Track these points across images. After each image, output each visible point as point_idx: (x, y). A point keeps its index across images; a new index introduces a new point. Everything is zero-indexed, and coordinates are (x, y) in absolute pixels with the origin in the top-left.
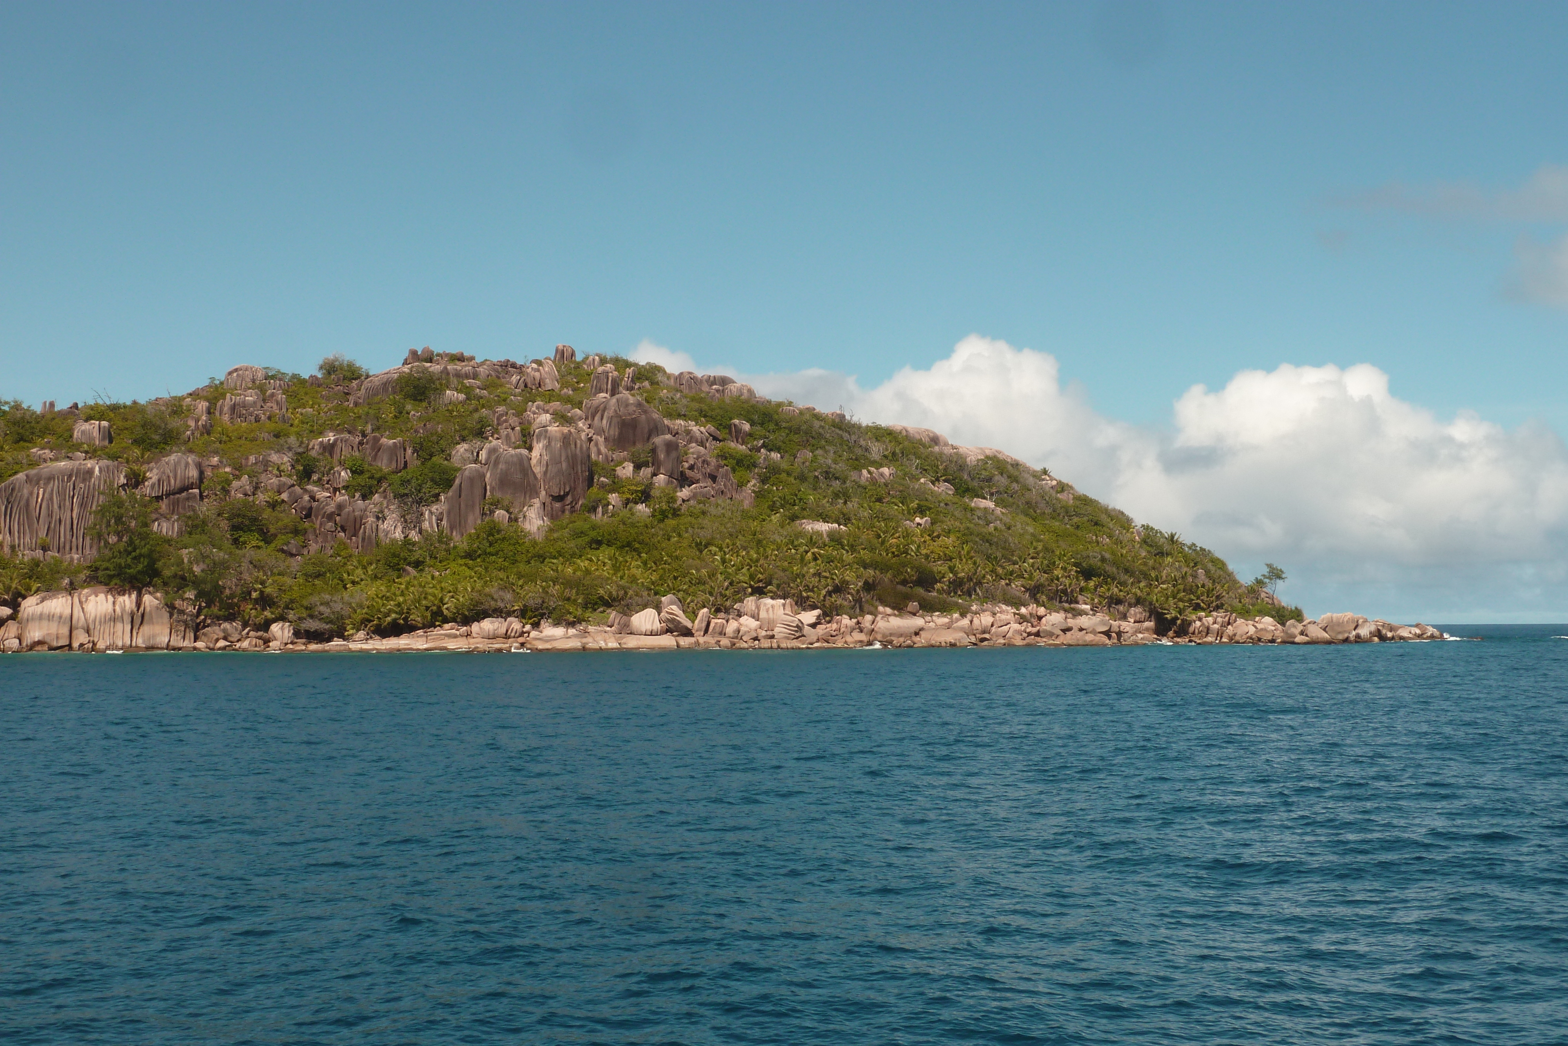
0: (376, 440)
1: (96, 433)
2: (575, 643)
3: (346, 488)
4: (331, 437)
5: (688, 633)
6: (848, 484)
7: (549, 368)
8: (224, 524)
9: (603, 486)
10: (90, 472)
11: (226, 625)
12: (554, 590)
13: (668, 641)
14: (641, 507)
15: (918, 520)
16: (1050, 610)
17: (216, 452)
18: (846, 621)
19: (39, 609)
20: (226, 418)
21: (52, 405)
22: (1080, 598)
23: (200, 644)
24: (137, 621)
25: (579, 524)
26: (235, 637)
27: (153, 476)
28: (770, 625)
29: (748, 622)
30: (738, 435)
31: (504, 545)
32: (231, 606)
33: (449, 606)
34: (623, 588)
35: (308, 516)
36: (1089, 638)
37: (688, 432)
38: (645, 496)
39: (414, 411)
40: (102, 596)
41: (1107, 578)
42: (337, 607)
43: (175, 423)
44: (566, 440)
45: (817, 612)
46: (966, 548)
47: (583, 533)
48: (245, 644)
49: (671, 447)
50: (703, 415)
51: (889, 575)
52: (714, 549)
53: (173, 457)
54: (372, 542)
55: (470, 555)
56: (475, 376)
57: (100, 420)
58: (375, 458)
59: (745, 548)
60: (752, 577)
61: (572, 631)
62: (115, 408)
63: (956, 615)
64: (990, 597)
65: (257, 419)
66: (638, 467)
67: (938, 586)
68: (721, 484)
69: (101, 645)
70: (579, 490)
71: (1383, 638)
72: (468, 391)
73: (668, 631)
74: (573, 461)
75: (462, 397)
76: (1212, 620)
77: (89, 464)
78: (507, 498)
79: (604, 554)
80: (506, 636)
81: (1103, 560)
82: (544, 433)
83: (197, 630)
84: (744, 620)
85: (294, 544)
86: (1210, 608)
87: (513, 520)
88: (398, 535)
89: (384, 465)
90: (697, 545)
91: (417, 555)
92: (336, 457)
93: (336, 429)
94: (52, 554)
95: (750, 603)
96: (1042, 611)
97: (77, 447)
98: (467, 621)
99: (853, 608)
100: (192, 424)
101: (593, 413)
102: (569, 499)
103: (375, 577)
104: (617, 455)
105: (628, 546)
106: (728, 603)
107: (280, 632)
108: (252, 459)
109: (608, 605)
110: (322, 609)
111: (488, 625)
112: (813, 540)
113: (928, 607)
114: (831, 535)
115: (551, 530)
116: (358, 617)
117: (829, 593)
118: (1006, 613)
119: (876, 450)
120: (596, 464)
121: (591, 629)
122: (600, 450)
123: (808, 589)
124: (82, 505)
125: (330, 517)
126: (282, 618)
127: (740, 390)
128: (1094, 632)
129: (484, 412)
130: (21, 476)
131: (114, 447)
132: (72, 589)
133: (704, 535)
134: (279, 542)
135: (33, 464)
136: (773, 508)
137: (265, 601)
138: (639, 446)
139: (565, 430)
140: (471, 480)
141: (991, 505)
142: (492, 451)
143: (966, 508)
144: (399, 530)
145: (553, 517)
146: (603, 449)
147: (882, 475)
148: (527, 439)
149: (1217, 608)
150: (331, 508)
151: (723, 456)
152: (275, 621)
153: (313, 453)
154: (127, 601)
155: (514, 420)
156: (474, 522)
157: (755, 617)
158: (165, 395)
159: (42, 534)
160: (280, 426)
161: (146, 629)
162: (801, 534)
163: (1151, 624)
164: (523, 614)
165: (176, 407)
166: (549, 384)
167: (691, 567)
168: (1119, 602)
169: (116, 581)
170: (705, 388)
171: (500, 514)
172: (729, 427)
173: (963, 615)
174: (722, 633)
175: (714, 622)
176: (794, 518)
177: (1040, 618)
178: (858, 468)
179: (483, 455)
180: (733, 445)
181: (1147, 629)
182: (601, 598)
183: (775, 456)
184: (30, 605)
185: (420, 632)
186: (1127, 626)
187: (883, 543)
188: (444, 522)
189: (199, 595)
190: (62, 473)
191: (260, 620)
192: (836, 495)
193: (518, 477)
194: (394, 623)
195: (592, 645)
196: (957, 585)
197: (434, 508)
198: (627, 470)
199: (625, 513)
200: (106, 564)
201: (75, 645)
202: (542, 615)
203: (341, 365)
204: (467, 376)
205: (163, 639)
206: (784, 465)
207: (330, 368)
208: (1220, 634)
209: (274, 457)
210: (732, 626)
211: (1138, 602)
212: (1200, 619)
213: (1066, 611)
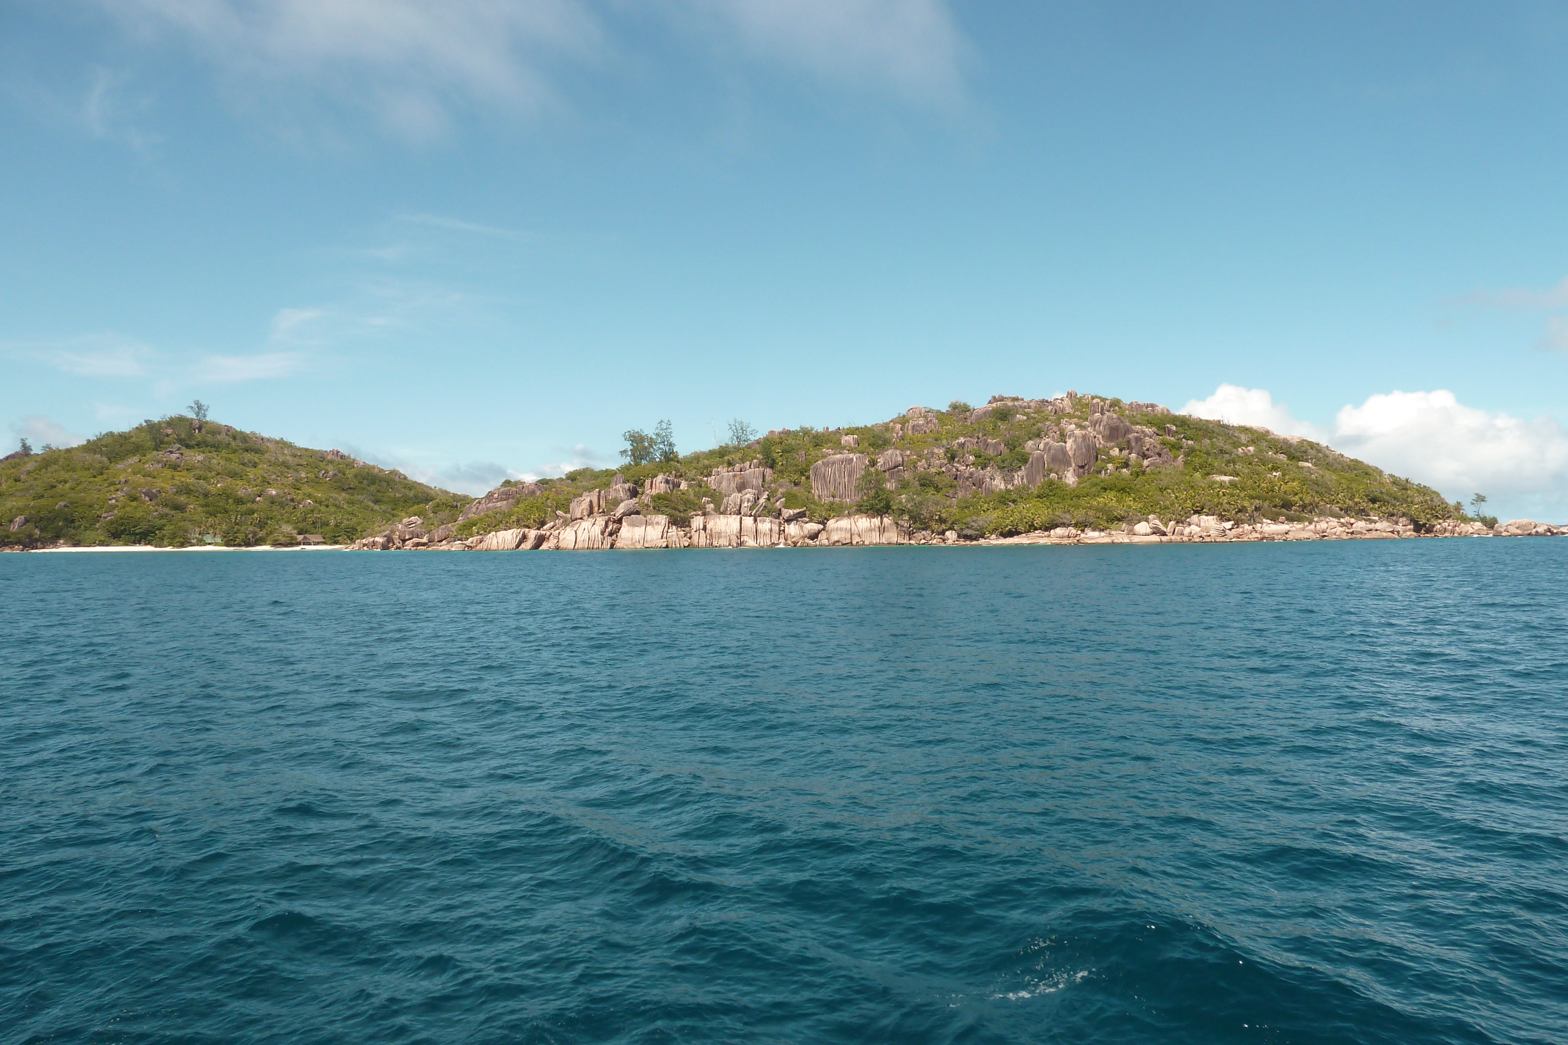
0: (986, 440)
1: (852, 441)
2: (1107, 540)
3: (973, 464)
4: (962, 440)
5: (1164, 534)
6: (1233, 456)
7: (1067, 402)
8: (917, 483)
9: (1103, 460)
10: (852, 460)
11: (924, 532)
12: (1091, 513)
13: (1155, 538)
14: (1124, 470)
15: (1274, 474)
16: (1358, 520)
17: (909, 449)
18: (1246, 526)
19: (836, 525)
20: (910, 432)
21: (827, 428)
22: (1371, 513)
23: (912, 542)
24: (882, 530)
25: (1094, 480)
26: (929, 538)
27: (881, 461)
28: (1207, 529)
29: (1194, 529)
30: (1169, 432)
31: (1058, 491)
32: (925, 523)
33: (1037, 522)
34: (1126, 511)
35: (956, 479)
36: (1385, 534)
37: (1143, 432)
38: (1126, 465)
39: (1002, 426)
40: (864, 519)
41: (1385, 502)
42: (980, 523)
43: (888, 435)
44: (1084, 437)
45: (1232, 522)
46: (1305, 487)
47: (1096, 484)
48: (934, 542)
49: (1138, 439)
50: (1150, 423)
51: (1267, 502)
52: (1169, 491)
53: (890, 452)
54: (989, 491)
55: (1038, 497)
56: (1029, 407)
57: (853, 434)
58: (986, 449)
59: (1185, 490)
60: (1193, 505)
61: (1103, 534)
62: (857, 429)
63: (1307, 523)
64: (1322, 514)
65: (925, 433)
66: (1121, 450)
67: (1294, 508)
68: (1165, 457)
69: (867, 543)
70: (1092, 463)
71: (1552, 533)
72: (1027, 414)
73: (1154, 533)
74: (1088, 448)
75: (1025, 418)
76: (1448, 524)
77: (851, 456)
78: (1056, 467)
79: (1111, 494)
80: (1069, 537)
81: (1381, 493)
82: (1072, 434)
83: (911, 535)
84: (1192, 527)
85: (952, 491)
86: (1444, 518)
87: (1060, 478)
88: (1002, 487)
89: (991, 452)
90: (1160, 489)
91: (1014, 496)
92: (965, 450)
93: (964, 436)
94: (837, 500)
95: (1195, 518)
96: (1352, 520)
97: (844, 448)
98: (1047, 529)
99: (1250, 520)
100: (895, 435)
101: (1094, 424)
102: (1087, 467)
103: (995, 509)
104: (1109, 444)
105: (1123, 490)
106: (1183, 518)
107: (951, 535)
108: (926, 452)
109: (1119, 520)
110: (973, 524)
111: (1059, 531)
112: (1222, 485)
113: (1291, 519)
114: (1230, 482)
115: (1079, 483)
116: (992, 526)
117: (1236, 513)
118: (1334, 522)
119: (1244, 438)
120: (1099, 449)
121: (1113, 532)
122: (1100, 442)
123: (1224, 511)
124: (849, 476)
125: (967, 479)
126: (951, 529)
127: (1162, 410)
128: (1385, 531)
129: (1040, 425)
130: (820, 462)
131: (860, 448)
132: (849, 515)
133: (1163, 484)
134: (944, 490)
135: (824, 457)
136: (1195, 469)
137: (941, 521)
138: (1120, 439)
139: (1084, 432)
140: (1037, 459)
141: (1310, 465)
142: (1046, 444)
143: (1298, 467)
144: (1003, 484)
145: (1079, 476)
146: (1102, 442)
147: (1249, 451)
148: (1063, 437)
149: (1448, 518)
150: (967, 475)
151: (1164, 443)
152: (947, 530)
153: (955, 448)
154: (876, 521)
155: (1055, 429)
156: (1040, 480)
157: (1198, 525)
158: (881, 422)
159: (832, 489)
160: (936, 435)
161: (886, 534)
162: (1215, 482)
163: (1412, 527)
164: (1076, 526)
165: (886, 427)
166: (1068, 410)
167: (1160, 500)
168: (1393, 515)
169: (870, 512)
170: (1144, 409)
171: (1053, 475)
172: (1164, 428)
173: (1310, 523)
174: (1182, 534)
175: (1177, 528)
176: (1208, 474)
177: (1352, 524)
178: (1236, 447)
179: (1041, 446)
180: (1168, 437)
181: (1410, 530)
182: (1116, 517)
183: (1190, 442)
184: (831, 524)
185: (1024, 535)
186: (1399, 528)
187: (1259, 486)
188: (1025, 480)
189: (911, 518)
190: (839, 460)
191: (940, 529)
192: (1229, 462)
193: (1061, 456)
194: (1010, 530)
195: (1116, 541)
196: (1304, 507)
197: (1019, 473)
198: (1115, 452)
199: (1117, 473)
200: (866, 504)
201: (854, 542)
202: (1086, 526)
203: (960, 406)
204: (1025, 408)
205: (894, 540)
206: (1197, 447)
207: (954, 407)
208: (1453, 532)
209: (936, 450)
210: (1187, 530)
211: (1404, 515)
212: (1440, 524)
213: (1365, 520)
